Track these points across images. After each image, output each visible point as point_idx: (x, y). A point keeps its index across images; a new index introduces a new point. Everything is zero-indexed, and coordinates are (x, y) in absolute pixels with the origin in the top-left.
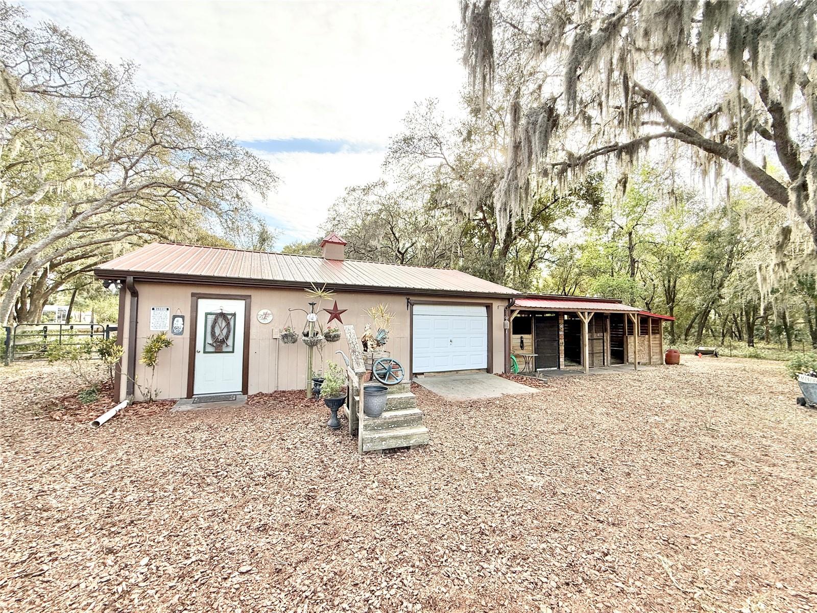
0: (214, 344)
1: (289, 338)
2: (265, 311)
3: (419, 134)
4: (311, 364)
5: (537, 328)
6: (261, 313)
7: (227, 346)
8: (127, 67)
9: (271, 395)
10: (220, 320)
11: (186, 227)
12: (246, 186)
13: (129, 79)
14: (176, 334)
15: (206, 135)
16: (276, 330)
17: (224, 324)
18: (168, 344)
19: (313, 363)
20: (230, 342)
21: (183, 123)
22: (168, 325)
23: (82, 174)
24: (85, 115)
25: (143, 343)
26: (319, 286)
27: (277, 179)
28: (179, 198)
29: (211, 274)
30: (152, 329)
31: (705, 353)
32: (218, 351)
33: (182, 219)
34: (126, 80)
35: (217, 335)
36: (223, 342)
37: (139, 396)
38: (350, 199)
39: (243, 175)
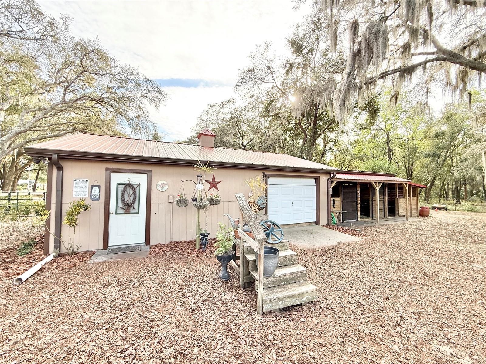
0: (124, 208)
1: (182, 202)
2: (163, 182)
3: (259, 66)
4: (199, 223)
5: (343, 193)
6: (160, 183)
7: (134, 208)
8: (65, 19)
9: (167, 246)
10: (128, 189)
11: (106, 127)
12: (145, 101)
13: (66, 28)
14: (94, 200)
15: (118, 65)
16: (171, 197)
17: (131, 192)
18: (86, 208)
19: (201, 221)
20: (136, 206)
21: (103, 57)
22: (87, 193)
23: (36, 92)
24: (38, 53)
25: (66, 208)
26: (204, 163)
27: (165, 96)
28: (101, 109)
29: (121, 153)
30: (74, 196)
31: (439, 208)
32: (127, 212)
33: (103, 121)
34: (65, 29)
35: (126, 200)
36: (130, 205)
37: (64, 250)
38: (211, 112)
39: (143, 94)
